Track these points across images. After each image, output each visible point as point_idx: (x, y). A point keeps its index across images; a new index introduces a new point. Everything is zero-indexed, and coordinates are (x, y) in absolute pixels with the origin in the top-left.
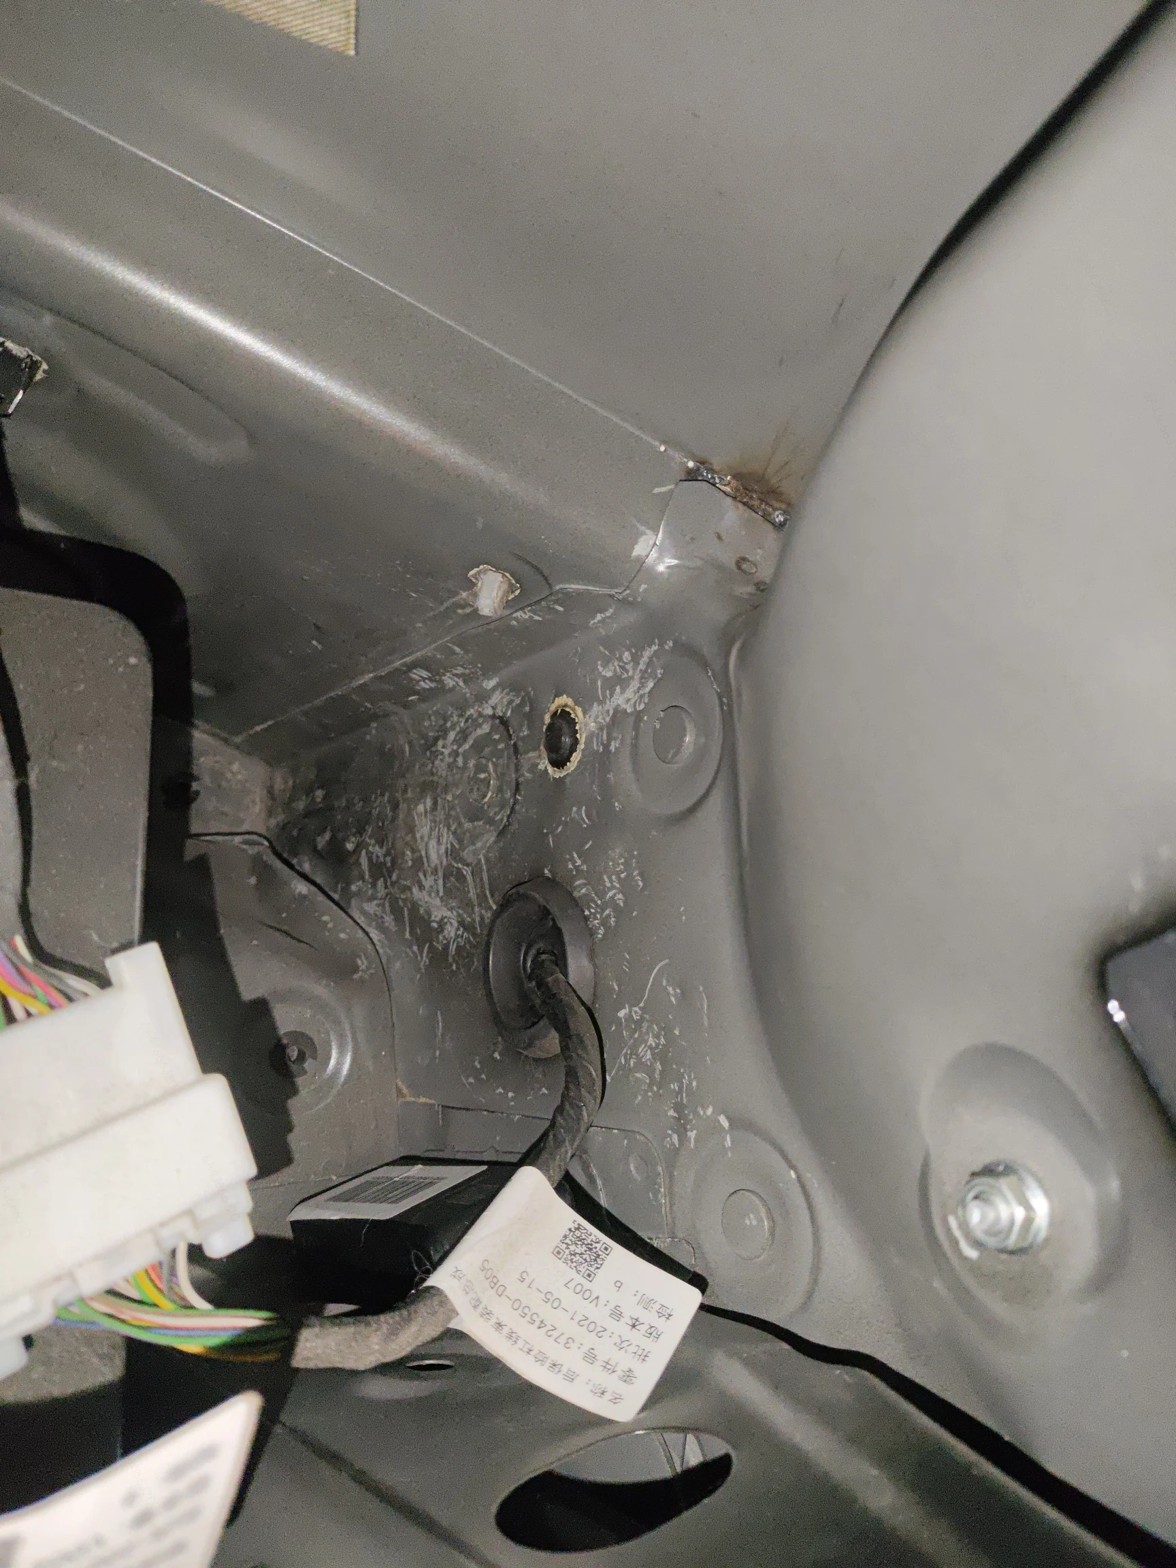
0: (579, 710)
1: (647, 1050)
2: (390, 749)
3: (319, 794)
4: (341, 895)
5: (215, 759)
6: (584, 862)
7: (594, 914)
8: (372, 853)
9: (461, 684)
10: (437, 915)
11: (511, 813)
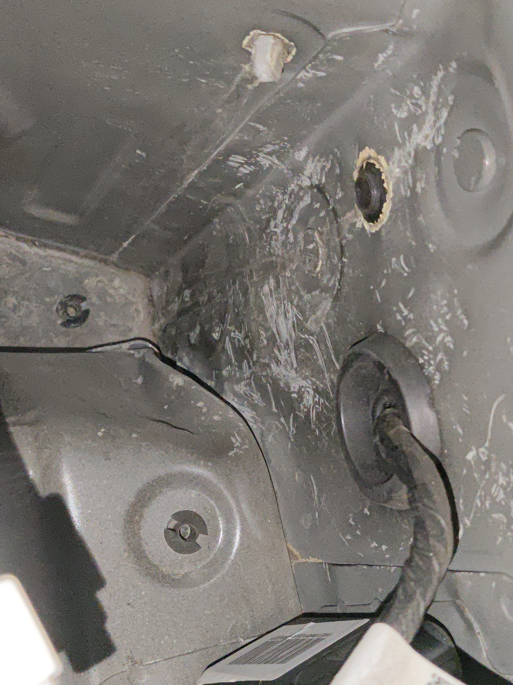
0: (382, 159)
1: (499, 491)
2: (234, 240)
3: (187, 293)
4: (216, 381)
5: (97, 279)
6: (410, 311)
7: (428, 361)
8: (234, 338)
9: (276, 161)
10: (295, 386)
11: (341, 276)
